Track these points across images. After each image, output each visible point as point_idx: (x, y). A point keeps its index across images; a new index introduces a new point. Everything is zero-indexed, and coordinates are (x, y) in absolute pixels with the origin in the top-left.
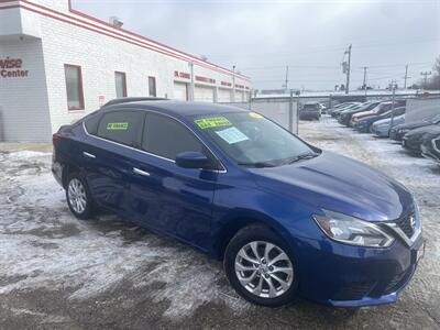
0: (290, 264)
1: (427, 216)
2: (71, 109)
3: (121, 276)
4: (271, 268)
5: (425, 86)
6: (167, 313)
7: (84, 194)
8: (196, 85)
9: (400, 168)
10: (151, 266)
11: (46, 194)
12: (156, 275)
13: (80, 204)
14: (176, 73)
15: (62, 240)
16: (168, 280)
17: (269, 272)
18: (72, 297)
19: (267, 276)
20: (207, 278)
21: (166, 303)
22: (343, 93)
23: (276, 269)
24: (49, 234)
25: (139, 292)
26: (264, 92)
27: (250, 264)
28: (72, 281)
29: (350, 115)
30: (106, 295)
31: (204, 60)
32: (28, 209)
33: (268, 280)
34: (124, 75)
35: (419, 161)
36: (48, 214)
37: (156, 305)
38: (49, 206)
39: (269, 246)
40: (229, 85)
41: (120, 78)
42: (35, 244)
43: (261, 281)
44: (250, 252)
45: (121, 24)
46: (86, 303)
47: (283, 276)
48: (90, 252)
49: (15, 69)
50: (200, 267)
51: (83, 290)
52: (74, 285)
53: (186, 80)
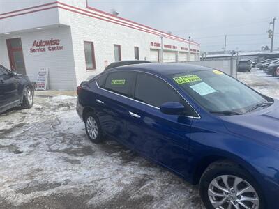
0: (257, 195)
2: (88, 69)
3: (121, 189)
4: (239, 197)
7: (96, 127)
8: (164, 51)
10: (142, 182)
11: (73, 124)
12: (146, 190)
13: (94, 133)
14: (152, 43)
15: (83, 158)
16: (155, 195)
17: (237, 200)
18: (89, 202)
19: (236, 203)
20: (183, 196)
23: (243, 198)
24: (74, 153)
25: (135, 203)
26: (210, 53)
27: (221, 192)
28: (89, 191)
30: (111, 204)
31: (170, 34)
32: (62, 135)
33: (236, 206)
34: (119, 46)
36: (74, 138)
38: (75, 133)
39: (238, 180)
40: (186, 49)
41: (117, 48)
42: (66, 160)
43: (230, 206)
44: (220, 182)
45: (117, 14)
47: (250, 204)
48: (100, 168)
49: (56, 46)
50: (178, 186)
51: (96, 198)
52: (90, 194)
53: (158, 48)
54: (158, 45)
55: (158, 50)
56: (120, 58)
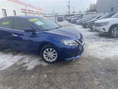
0: (56, 52)
1: (87, 41)
3: (13, 63)
4: (52, 54)
5: (88, 11)
6: (27, 69)
8: (28, 13)
9: (82, 31)
10: (21, 60)
12: (23, 61)
14: (22, 9)
16: (27, 62)
19: (51, 56)
21: (27, 67)
22: (69, 14)
23: (53, 54)
25: (19, 66)
26: (48, 14)
27: (47, 54)
29: (70, 19)
30: (10, 68)
31: (30, 5)
33: (52, 57)
34: (5, 10)
35: (86, 29)
37: (24, 68)
39: (51, 49)
40: (38, 12)
43: (50, 58)
44: (47, 51)
46: (5, 70)
47: (55, 56)
48: (3, 59)
50: (35, 58)
51: (3, 68)
53: (25, 11)
54: (25, 10)
55: (25, 12)
56: (6, 16)
